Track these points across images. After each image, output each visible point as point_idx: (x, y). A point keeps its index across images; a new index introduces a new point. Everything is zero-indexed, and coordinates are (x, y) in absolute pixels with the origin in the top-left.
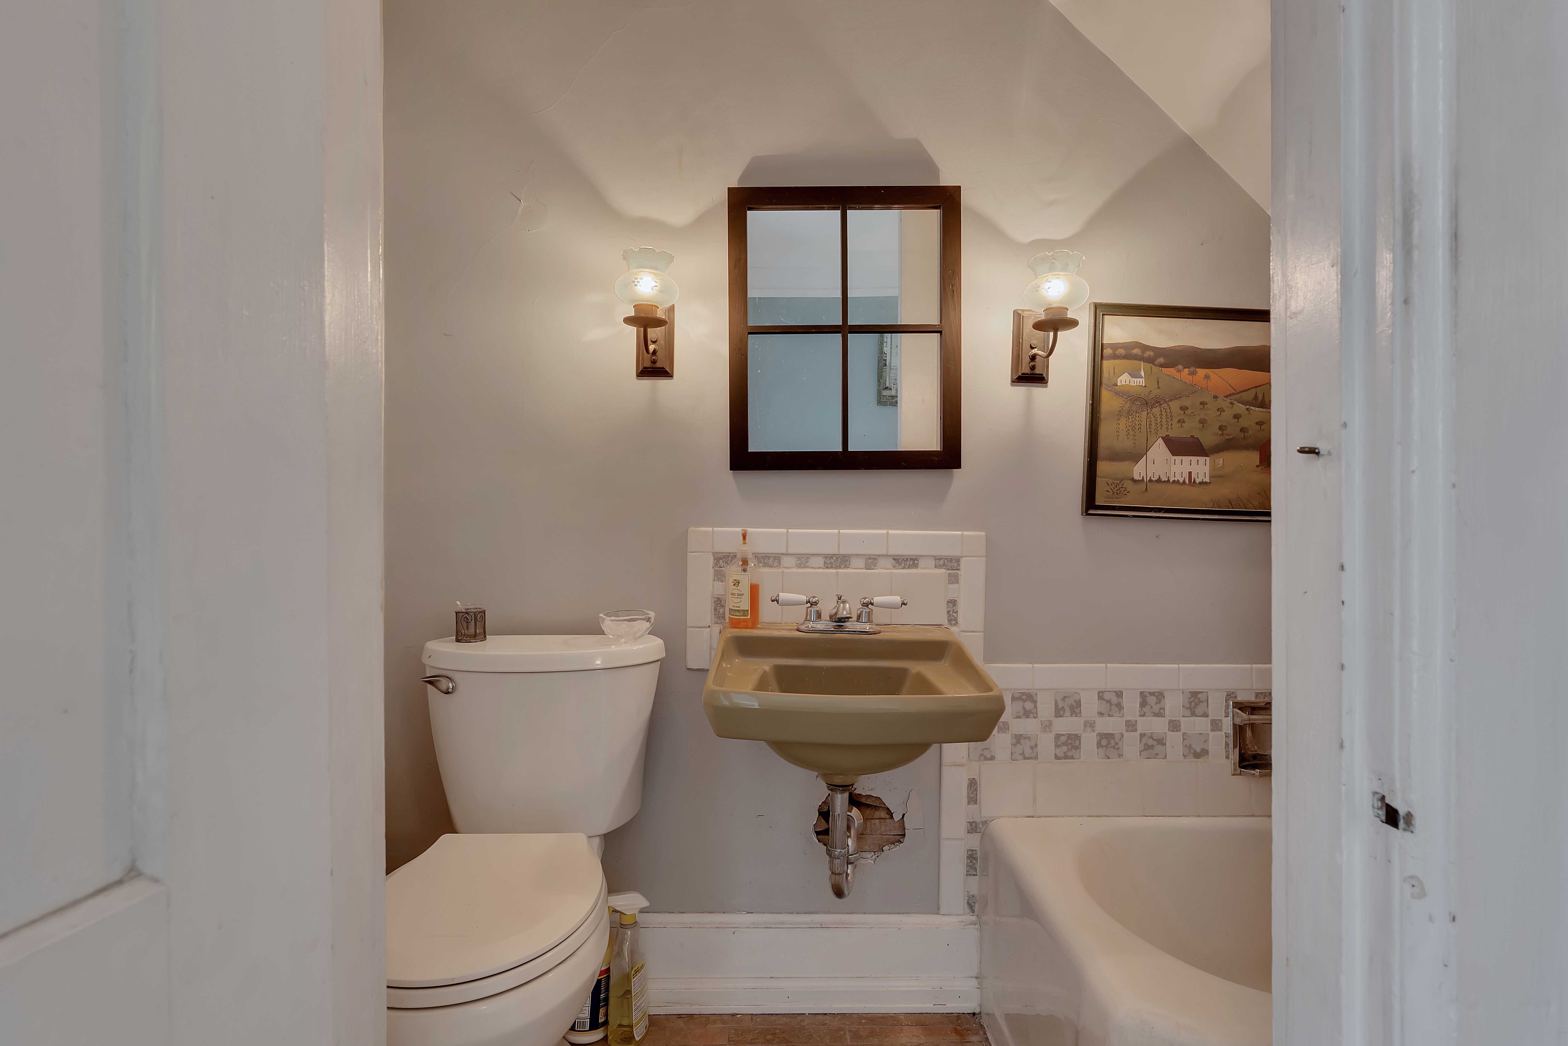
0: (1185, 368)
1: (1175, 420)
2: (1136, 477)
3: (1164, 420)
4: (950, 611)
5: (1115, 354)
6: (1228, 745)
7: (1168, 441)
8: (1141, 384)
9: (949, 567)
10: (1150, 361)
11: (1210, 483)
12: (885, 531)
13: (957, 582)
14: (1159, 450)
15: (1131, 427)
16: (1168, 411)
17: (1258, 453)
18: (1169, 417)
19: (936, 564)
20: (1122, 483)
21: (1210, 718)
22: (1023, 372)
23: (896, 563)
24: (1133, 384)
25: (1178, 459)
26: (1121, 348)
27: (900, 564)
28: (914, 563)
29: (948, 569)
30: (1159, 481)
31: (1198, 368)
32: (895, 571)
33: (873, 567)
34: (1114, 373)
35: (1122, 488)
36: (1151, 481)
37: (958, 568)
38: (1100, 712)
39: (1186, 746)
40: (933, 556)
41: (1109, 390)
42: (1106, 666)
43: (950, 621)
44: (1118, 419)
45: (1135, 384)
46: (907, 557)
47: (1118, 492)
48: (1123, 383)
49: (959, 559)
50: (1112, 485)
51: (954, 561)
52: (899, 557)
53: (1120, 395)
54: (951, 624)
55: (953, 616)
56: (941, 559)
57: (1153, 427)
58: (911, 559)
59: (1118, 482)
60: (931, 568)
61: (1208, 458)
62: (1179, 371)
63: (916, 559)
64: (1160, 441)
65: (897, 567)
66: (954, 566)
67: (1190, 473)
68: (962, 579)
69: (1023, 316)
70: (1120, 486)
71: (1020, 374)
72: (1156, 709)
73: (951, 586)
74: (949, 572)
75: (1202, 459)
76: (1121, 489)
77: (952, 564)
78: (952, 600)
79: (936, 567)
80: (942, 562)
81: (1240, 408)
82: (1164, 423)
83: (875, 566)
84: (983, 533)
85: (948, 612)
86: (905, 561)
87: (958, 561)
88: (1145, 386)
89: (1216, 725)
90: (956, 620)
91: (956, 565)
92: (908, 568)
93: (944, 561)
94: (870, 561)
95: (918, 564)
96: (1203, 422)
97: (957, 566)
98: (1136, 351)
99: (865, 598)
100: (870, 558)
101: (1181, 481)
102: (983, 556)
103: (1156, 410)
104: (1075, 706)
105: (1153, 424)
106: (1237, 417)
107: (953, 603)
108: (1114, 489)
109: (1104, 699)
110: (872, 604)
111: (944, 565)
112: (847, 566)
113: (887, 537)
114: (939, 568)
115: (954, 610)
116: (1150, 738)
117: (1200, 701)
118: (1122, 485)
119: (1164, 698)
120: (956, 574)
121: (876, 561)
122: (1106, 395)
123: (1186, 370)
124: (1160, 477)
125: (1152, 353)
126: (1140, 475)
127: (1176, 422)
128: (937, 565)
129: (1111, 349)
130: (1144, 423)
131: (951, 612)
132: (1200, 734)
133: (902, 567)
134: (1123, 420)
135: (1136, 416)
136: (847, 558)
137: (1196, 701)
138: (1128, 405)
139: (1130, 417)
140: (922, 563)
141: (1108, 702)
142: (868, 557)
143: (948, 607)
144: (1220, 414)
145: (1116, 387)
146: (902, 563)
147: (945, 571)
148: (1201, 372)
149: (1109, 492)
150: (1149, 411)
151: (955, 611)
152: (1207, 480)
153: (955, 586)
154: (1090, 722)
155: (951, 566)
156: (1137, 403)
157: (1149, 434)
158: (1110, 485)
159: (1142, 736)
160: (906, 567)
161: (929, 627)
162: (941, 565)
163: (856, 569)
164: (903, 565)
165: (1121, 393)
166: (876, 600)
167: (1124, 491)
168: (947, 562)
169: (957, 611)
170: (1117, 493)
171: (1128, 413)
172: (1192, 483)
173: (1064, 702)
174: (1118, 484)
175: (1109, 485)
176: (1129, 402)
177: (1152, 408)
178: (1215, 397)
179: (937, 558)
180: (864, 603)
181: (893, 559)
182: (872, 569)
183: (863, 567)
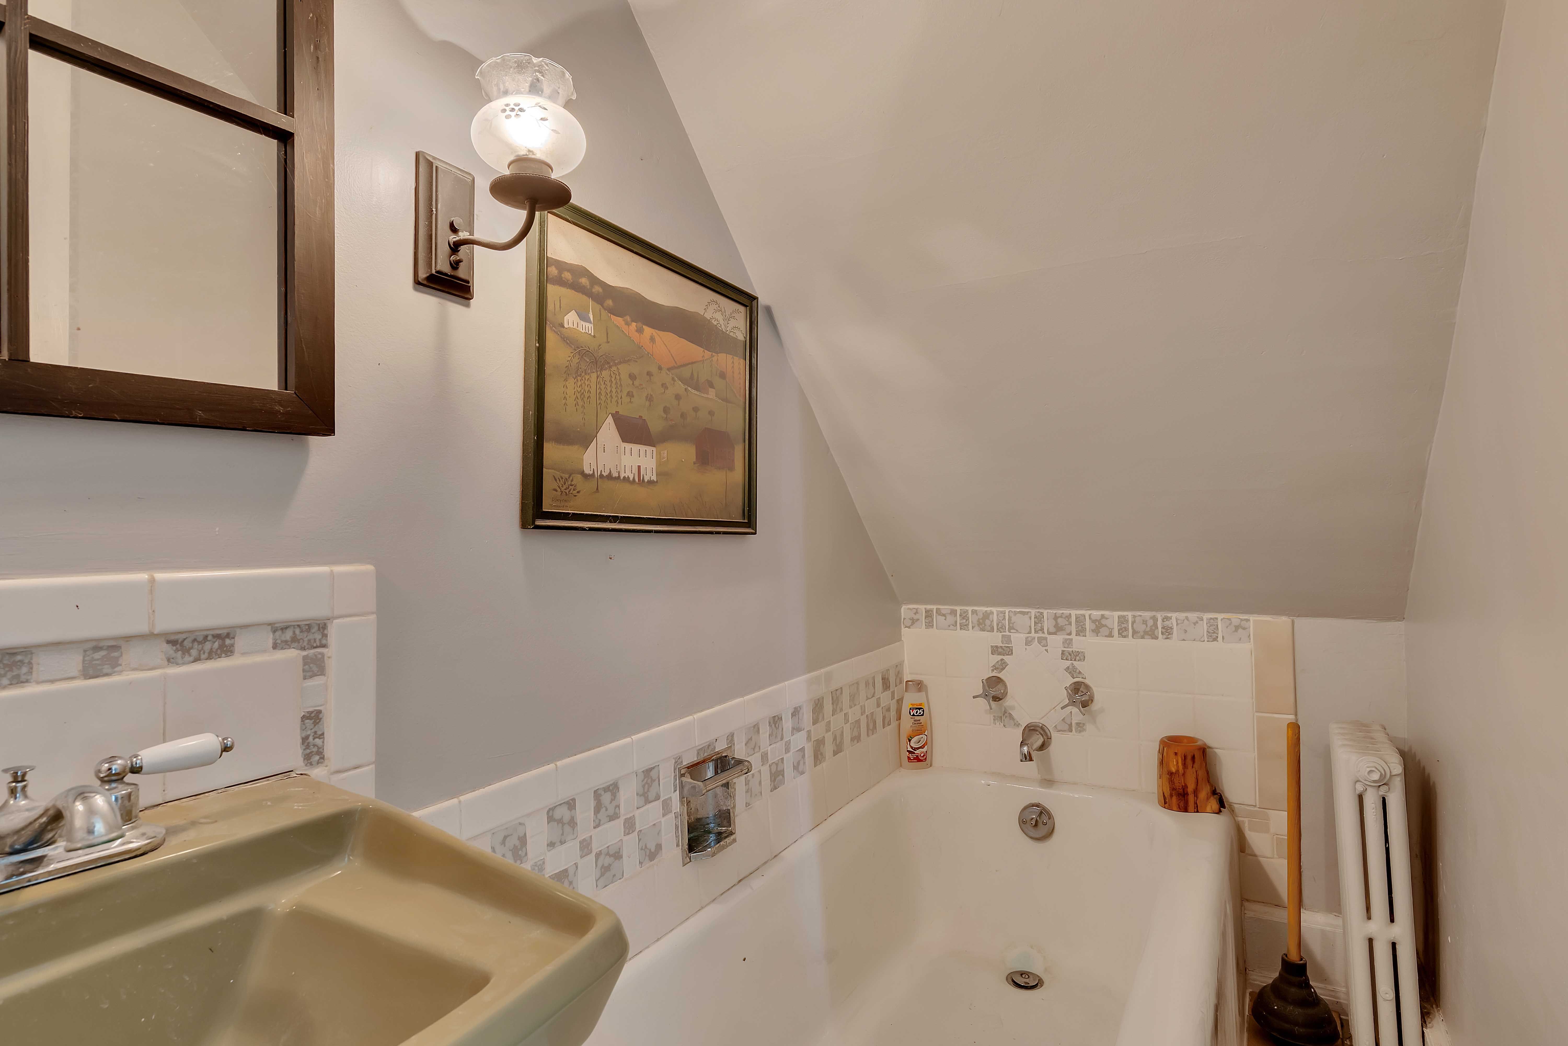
0: (633, 321)
1: (625, 393)
2: (587, 471)
3: (614, 390)
4: (307, 737)
5: (561, 278)
6: (678, 827)
7: (618, 420)
8: (590, 332)
9: (305, 644)
10: (598, 299)
11: (657, 481)
12: (144, 576)
13: (322, 671)
14: (608, 432)
15: (580, 394)
16: (618, 377)
17: (695, 446)
18: (618, 386)
19: (275, 640)
20: (571, 478)
21: (662, 799)
22: (438, 268)
23: (177, 651)
24: (581, 330)
25: (628, 446)
26: (568, 271)
27: (186, 651)
28: (221, 647)
29: (303, 649)
30: (610, 477)
31: (644, 324)
32: (173, 670)
33: (106, 668)
34: (560, 307)
35: (572, 485)
36: (601, 476)
37: (324, 642)
38: (551, 842)
39: (642, 849)
40: (269, 624)
41: (555, 331)
42: (556, 765)
43: (307, 758)
44: (566, 380)
45: (584, 331)
46: (205, 633)
47: (567, 491)
48: (571, 325)
49: (325, 624)
50: (560, 480)
51: (315, 629)
52: (183, 636)
53: (568, 343)
54: (311, 764)
55: (314, 745)
56: (286, 628)
57: (603, 397)
58: (217, 637)
59: (567, 476)
60: (264, 651)
61: (654, 449)
62: (627, 324)
63: (228, 636)
64: (610, 420)
65: (180, 661)
66: (315, 640)
67: (639, 467)
68: (332, 665)
69: (436, 167)
70: (569, 483)
71: (434, 272)
72: (611, 811)
73: (310, 683)
74: (305, 653)
75: (649, 449)
76: (570, 487)
77: (311, 637)
78: (312, 712)
79: (275, 646)
80: (288, 635)
81: (680, 387)
82: (614, 394)
83: (113, 667)
84: (371, 568)
85: (304, 739)
86: (200, 643)
87: (323, 627)
88: (594, 336)
89: (666, 807)
90: (320, 753)
91: (318, 636)
92: (209, 658)
93: (294, 632)
94: (98, 655)
95: (232, 645)
96: (650, 398)
97: (320, 640)
98: (584, 281)
99: (112, 759)
100: (97, 649)
101: (631, 479)
102: (373, 613)
103: (605, 373)
104: (519, 847)
105: (603, 393)
106: (678, 397)
107: (314, 718)
108: (562, 487)
109: (555, 820)
110: (136, 770)
111: (294, 639)
112: (23, 678)
113: (151, 592)
114: (282, 649)
115: (315, 733)
116: (606, 855)
117: (653, 781)
118: (572, 481)
119: (618, 791)
120: (320, 656)
121: (116, 654)
122: (551, 337)
123: (634, 324)
124: (610, 471)
125: (601, 290)
126: (590, 468)
127: (626, 394)
128: (279, 641)
129: (557, 268)
130: (593, 390)
131: (311, 738)
132: (654, 825)
133: (191, 659)
134: (571, 382)
135: (585, 379)
136: (19, 658)
137: (649, 781)
138: (576, 360)
139: (579, 378)
140: (241, 642)
141: (560, 821)
142: (94, 644)
143: (303, 729)
144: (664, 392)
145: (562, 329)
146: (192, 648)
147: (299, 652)
148: (648, 331)
149: (556, 490)
150: (599, 373)
151: (319, 733)
152: (654, 478)
153: (318, 681)
154: (538, 863)
155: (309, 641)
156: (585, 358)
157: (599, 407)
158: (558, 480)
159: (598, 855)
160: (203, 656)
161: (264, 782)
162: (286, 642)
163: (52, 681)
164: (194, 652)
165: (568, 340)
166: (148, 756)
167: (574, 490)
168: (302, 631)
169: (323, 734)
170: (566, 493)
171: (577, 372)
172: (641, 482)
173: (505, 846)
174: (566, 479)
175: (556, 480)
176: (578, 356)
177: (601, 370)
178: (660, 368)
179: (277, 628)
180: (110, 775)
181: (168, 642)
182: (107, 675)
183: (75, 673)
